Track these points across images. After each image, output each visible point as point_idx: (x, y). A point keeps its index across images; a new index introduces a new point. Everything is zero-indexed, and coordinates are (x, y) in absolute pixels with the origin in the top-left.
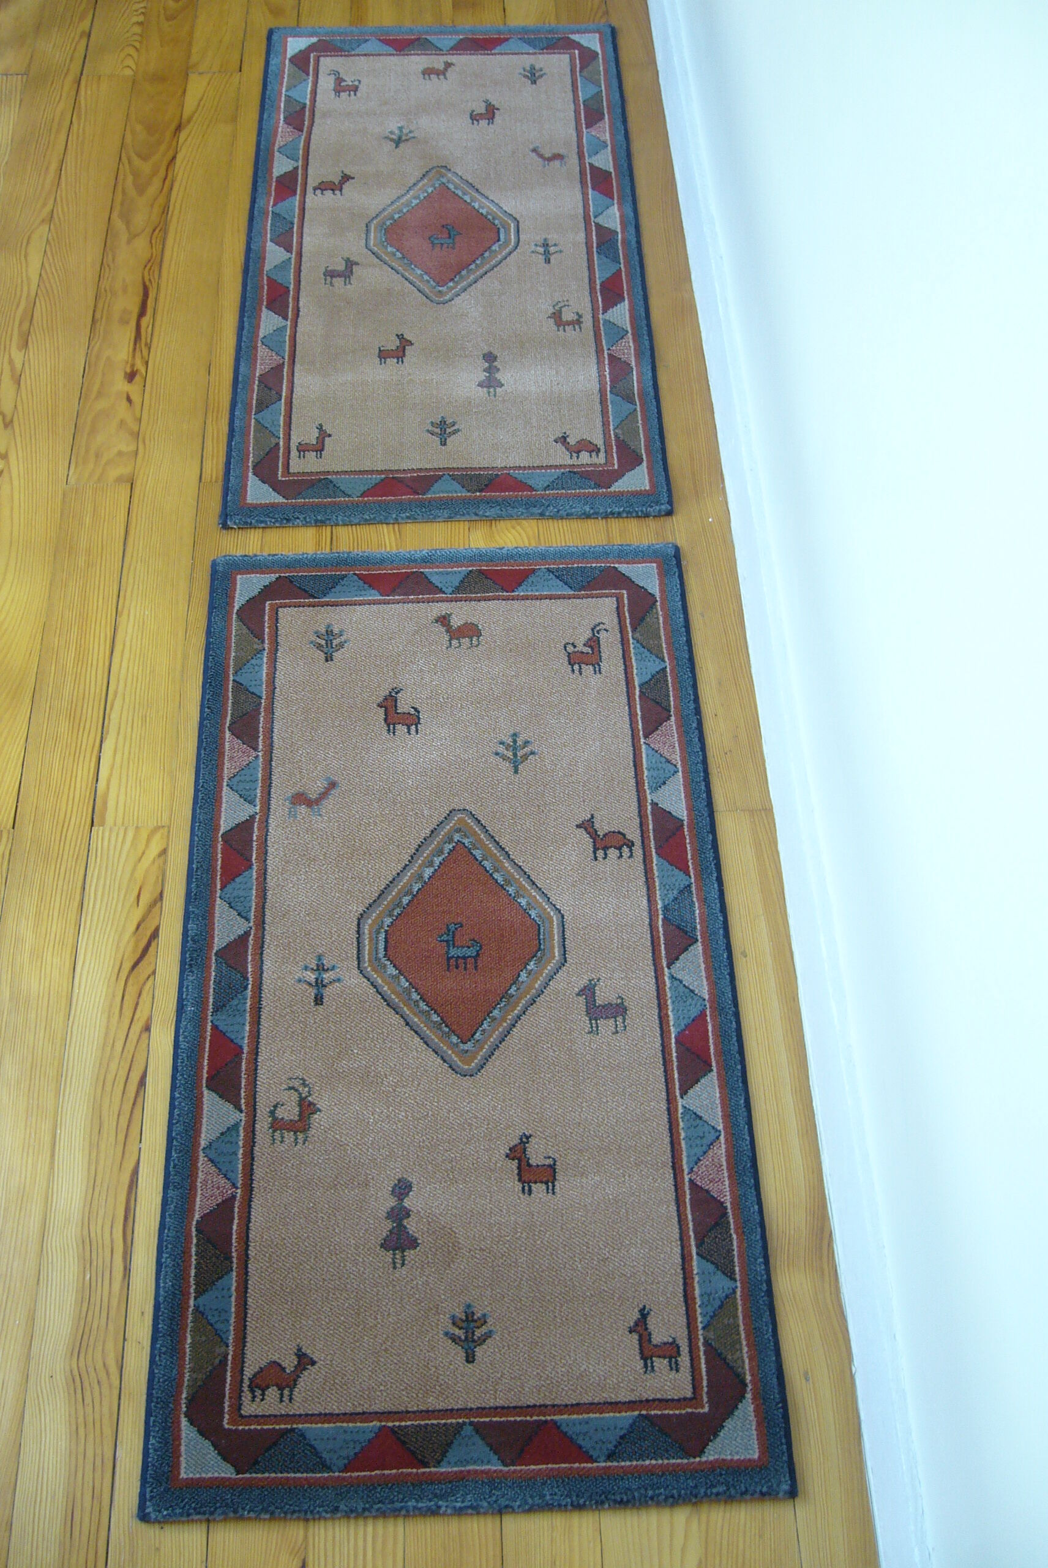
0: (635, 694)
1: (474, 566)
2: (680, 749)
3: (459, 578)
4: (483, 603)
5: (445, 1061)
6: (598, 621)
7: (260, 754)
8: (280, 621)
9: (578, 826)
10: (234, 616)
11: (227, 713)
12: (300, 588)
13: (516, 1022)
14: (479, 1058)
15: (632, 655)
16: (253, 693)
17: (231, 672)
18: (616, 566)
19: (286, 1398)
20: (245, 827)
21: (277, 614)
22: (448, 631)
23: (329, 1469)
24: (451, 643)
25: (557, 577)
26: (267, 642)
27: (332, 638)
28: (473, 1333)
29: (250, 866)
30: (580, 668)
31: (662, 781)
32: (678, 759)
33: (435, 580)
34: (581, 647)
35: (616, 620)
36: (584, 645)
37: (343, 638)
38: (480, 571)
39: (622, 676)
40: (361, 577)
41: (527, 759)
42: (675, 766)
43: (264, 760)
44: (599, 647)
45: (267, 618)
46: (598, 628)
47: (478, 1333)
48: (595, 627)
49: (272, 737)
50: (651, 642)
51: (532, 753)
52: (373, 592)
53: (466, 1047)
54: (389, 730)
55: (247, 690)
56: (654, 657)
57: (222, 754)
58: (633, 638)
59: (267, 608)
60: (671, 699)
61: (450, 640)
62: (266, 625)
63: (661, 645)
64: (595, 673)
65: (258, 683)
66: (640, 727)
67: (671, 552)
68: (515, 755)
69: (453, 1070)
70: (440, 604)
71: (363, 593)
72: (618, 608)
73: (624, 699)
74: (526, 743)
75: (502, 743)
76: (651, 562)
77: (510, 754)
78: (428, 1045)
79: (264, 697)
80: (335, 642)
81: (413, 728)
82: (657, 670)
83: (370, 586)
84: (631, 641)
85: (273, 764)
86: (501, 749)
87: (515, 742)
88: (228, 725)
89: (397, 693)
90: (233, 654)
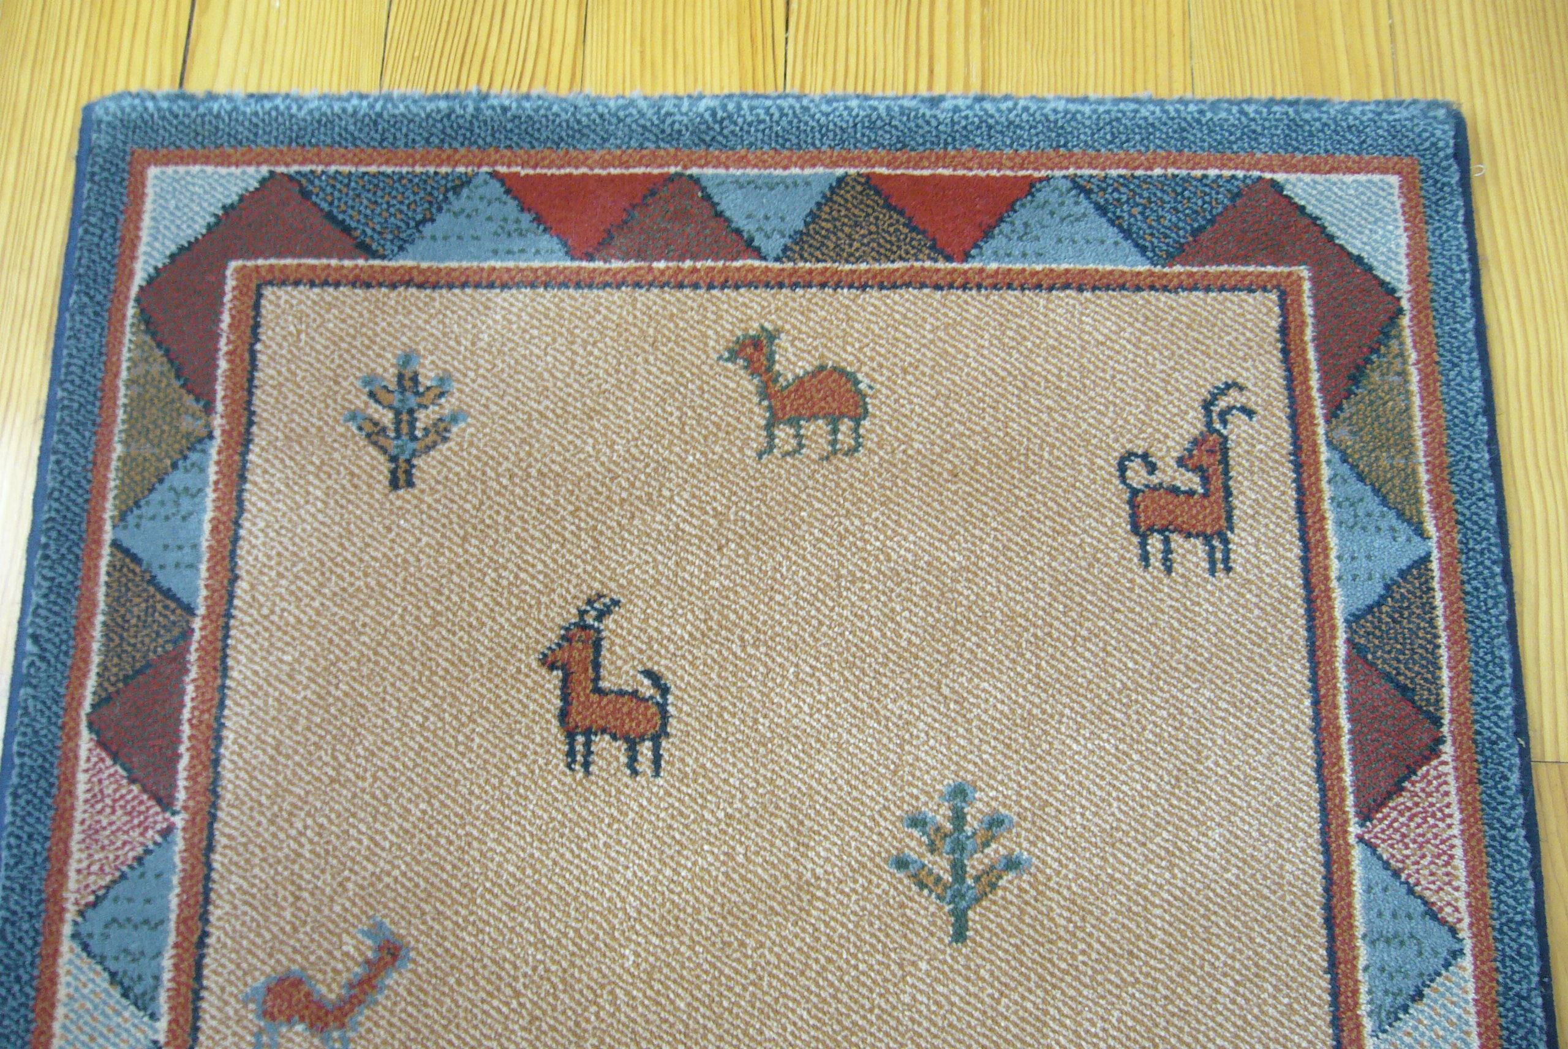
0: (1332, 655)
1: (851, 162)
2: (1471, 871)
3: (814, 195)
4: (873, 296)
6: (1224, 376)
7: (179, 821)
8: (265, 334)
10: (131, 310)
11: (86, 661)
12: (330, 216)
15: (1326, 505)
16: (168, 594)
17: (110, 510)
18: (1280, 177)
21: (257, 307)
22: (764, 393)
24: (771, 437)
25: (1102, 210)
26: (220, 407)
27: (413, 401)
30: (1168, 551)
31: (1409, 986)
32: (1462, 904)
33: (732, 204)
34: (1170, 474)
35: (1277, 374)
36: (1181, 462)
37: (448, 405)
38: (870, 182)
39: (1295, 584)
40: (511, 186)
41: (993, 886)
42: (1453, 931)
43: (190, 847)
44: (1226, 472)
45: (226, 318)
46: (1222, 403)
48: (1214, 398)
49: (216, 762)
50: (1384, 463)
51: (1013, 864)
52: (548, 242)
54: (571, 753)
55: (153, 581)
56: (1392, 515)
57: (63, 817)
58: (1329, 443)
59: (230, 283)
60: (1445, 675)
61: (769, 427)
62: (223, 346)
63: (1414, 472)
64: (1212, 571)
65: (186, 556)
66: (1348, 778)
67: (1445, 134)
68: (958, 870)
70: (745, 295)
71: (517, 244)
72: (1284, 330)
73: (1298, 671)
74: (995, 823)
75: (917, 822)
76: (1384, 171)
77: (940, 865)
79: (201, 611)
80: (424, 418)
81: (646, 749)
82: (1404, 563)
83: (538, 220)
84: (1324, 453)
85: (217, 858)
86: (914, 844)
87: (959, 818)
88: (87, 707)
89: (600, 617)
90: (118, 449)
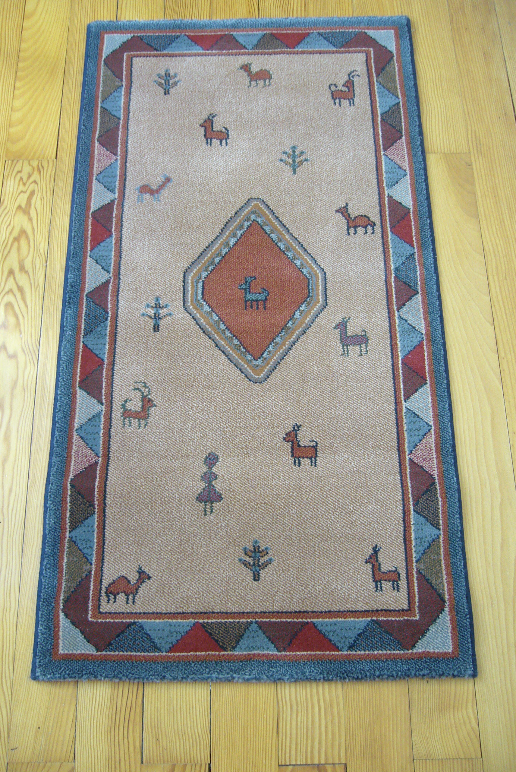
0: (377, 120)
1: (267, 30)
2: (409, 159)
3: (258, 38)
4: (273, 56)
5: (242, 372)
6: (352, 69)
7: (119, 158)
8: (133, 66)
9: (337, 211)
10: (102, 63)
11: (96, 129)
12: (148, 44)
13: (292, 346)
14: (266, 370)
15: (376, 93)
16: (114, 116)
17: (100, 100)
18: (366, 31)
19: (130, 601)
20: (107, 208)
21: (132, 61)
22: (249, 75)
23: (160, 650)
24: (251, 84)
25: (325, 39)
26: (124, 80)
27: (169, 78)
28: (259, 560)
29: (110, 235)
30: (340, 102)
31: (395, 180)
32: (407, 166)
33: (241, 40)
34: (340, 87)
35: (365, 69)
36: (343, 86)
37: (177, 79)
38: (272, 34)
39: (369, 108)
40: (189, 37)
41: (302, 164)
42: (405, 171)
43: (121, 162)
44: (353, 87)
45: (125, 64)
46: (353, 74)
47: (262, 561)
48: (351, 74)
49: (127, 147)
50: (390, 84)
51: (306, 160)
52: (198, 47)
53: (256, 363)
54: (207, 143)
55: (110, 113)
56: (391, 95)
57: (92, 158)
58: (377, 81)
59: (125, 57)
60: (403, 124)
61: (250, 82)
62: (124, 69)
63: (396, 87)
64: (350, 105)
65: (118, 108)
66: (381, 143)
67: (405, 22)
68: (294, 161)
69: (248, 378)
70: (243, 57)
71: (191, 48)
72: (367, 60)
73: (370, 124)
74: (302, 153)
75: (285, 153)
76: (390, 29)
77: (290, 161)
78: (231, 361)
79: (122, 118)
80: (171, 82)
81: (224, 141)
82: (394, 103)
83: (196, 43)
84: (376, 83)
85: (128, 165)
86: (284, 157)
87: (294, 152)
88: (97, 137)
89: (213, 117)
90: (101, 89)
